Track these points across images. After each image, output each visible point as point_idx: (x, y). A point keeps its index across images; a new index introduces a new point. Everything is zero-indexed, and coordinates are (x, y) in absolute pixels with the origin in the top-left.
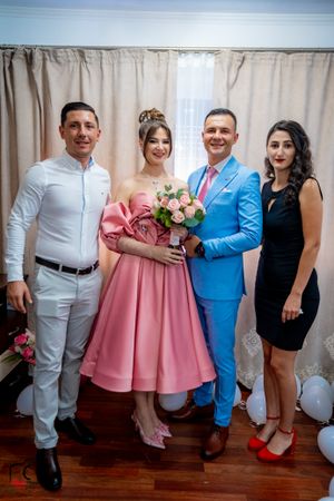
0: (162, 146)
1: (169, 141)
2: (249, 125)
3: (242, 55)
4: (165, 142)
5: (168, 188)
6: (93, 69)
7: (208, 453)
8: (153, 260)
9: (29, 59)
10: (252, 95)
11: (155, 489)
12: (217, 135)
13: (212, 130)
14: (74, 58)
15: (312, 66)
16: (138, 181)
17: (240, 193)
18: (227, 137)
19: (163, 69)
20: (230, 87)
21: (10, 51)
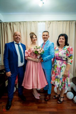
2: (52, 35)
3: (50, 22)
4: (35, 38)
5: (36, 47)
6: (22, 26)
7: (46, 100)
8: (34, 61)
9: (10, 24)
10: (52, 29)
13: (44, 35)
14: (18, 23)
15: (63, 24)
18: (47, 37)
19: (35, 25)
20: (48, 28)
21: (7, 23)
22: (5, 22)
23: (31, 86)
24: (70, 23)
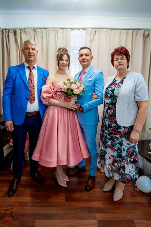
0: (65, 62)
1: (69, 60)
2: (99, 55)
3: (95, 30)
4: (67, 61)
6: (39, 36)
7: (88, 188)
9: (15, 33)
10: (99, 45)
11: (66, 201)
12: (84, 57)
14: (32, 32)
15: (121, 34)
16: (55, 76)
17: (95, 80)
18: (87, 58)
19: (65, 36)
20: (91, 42)
21: (8, 30)
22: (5, 27)
23: (55, 160)
24: (135, 34)
